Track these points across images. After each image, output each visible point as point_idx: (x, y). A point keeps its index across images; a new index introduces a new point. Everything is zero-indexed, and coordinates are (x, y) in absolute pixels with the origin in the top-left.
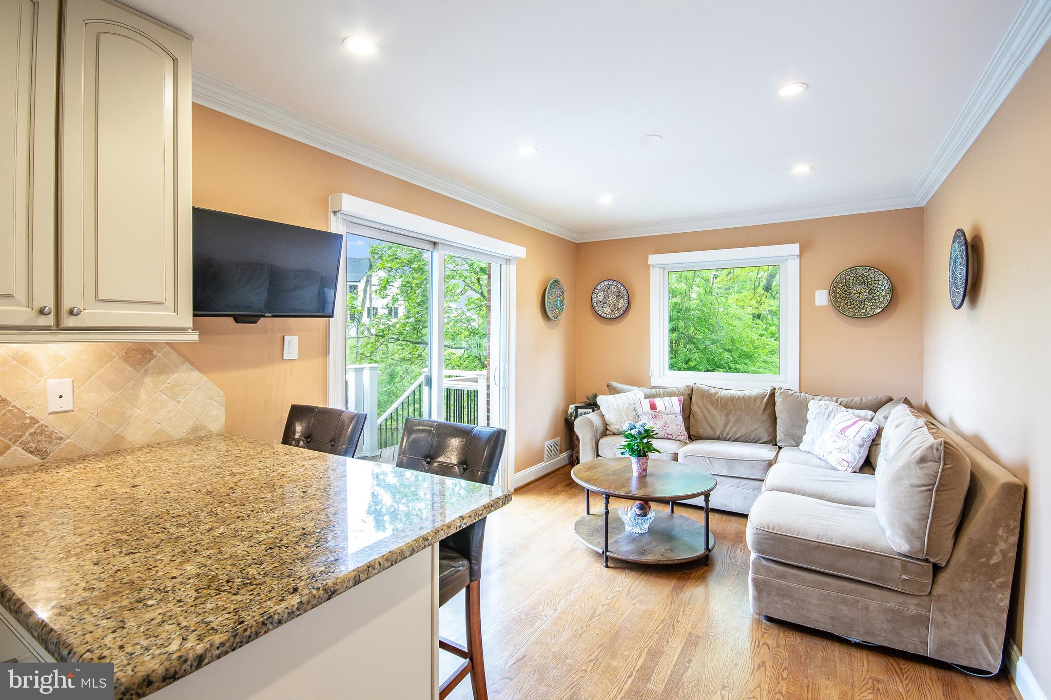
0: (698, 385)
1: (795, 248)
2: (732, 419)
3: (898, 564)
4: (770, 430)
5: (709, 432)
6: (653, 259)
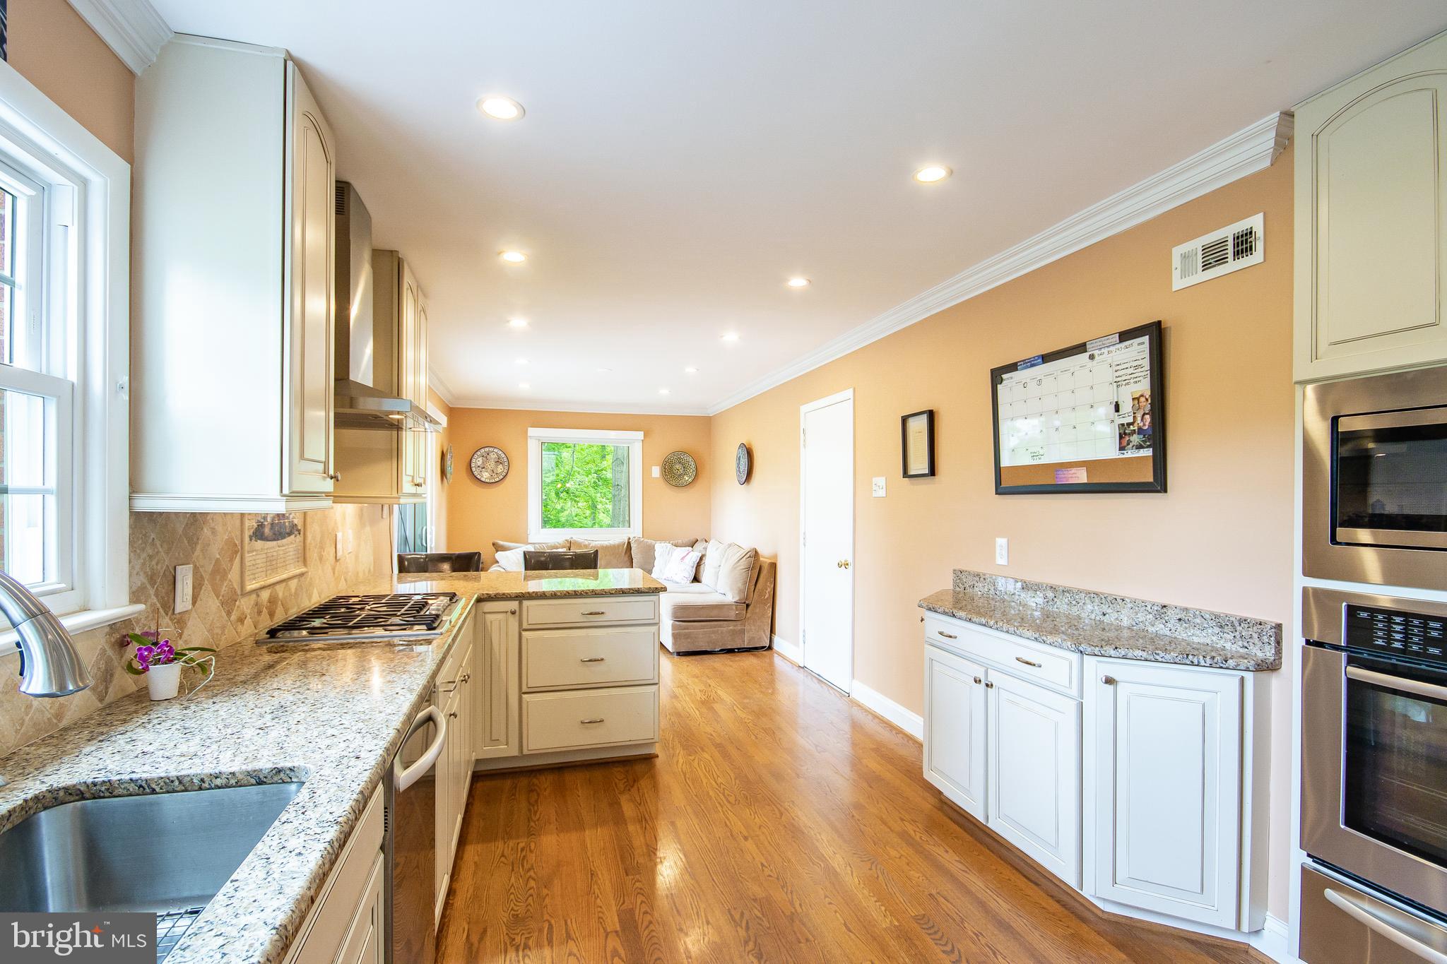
0: (574, 538)
1: (640, 435)
3: (734, 608)
6: (532, 432)
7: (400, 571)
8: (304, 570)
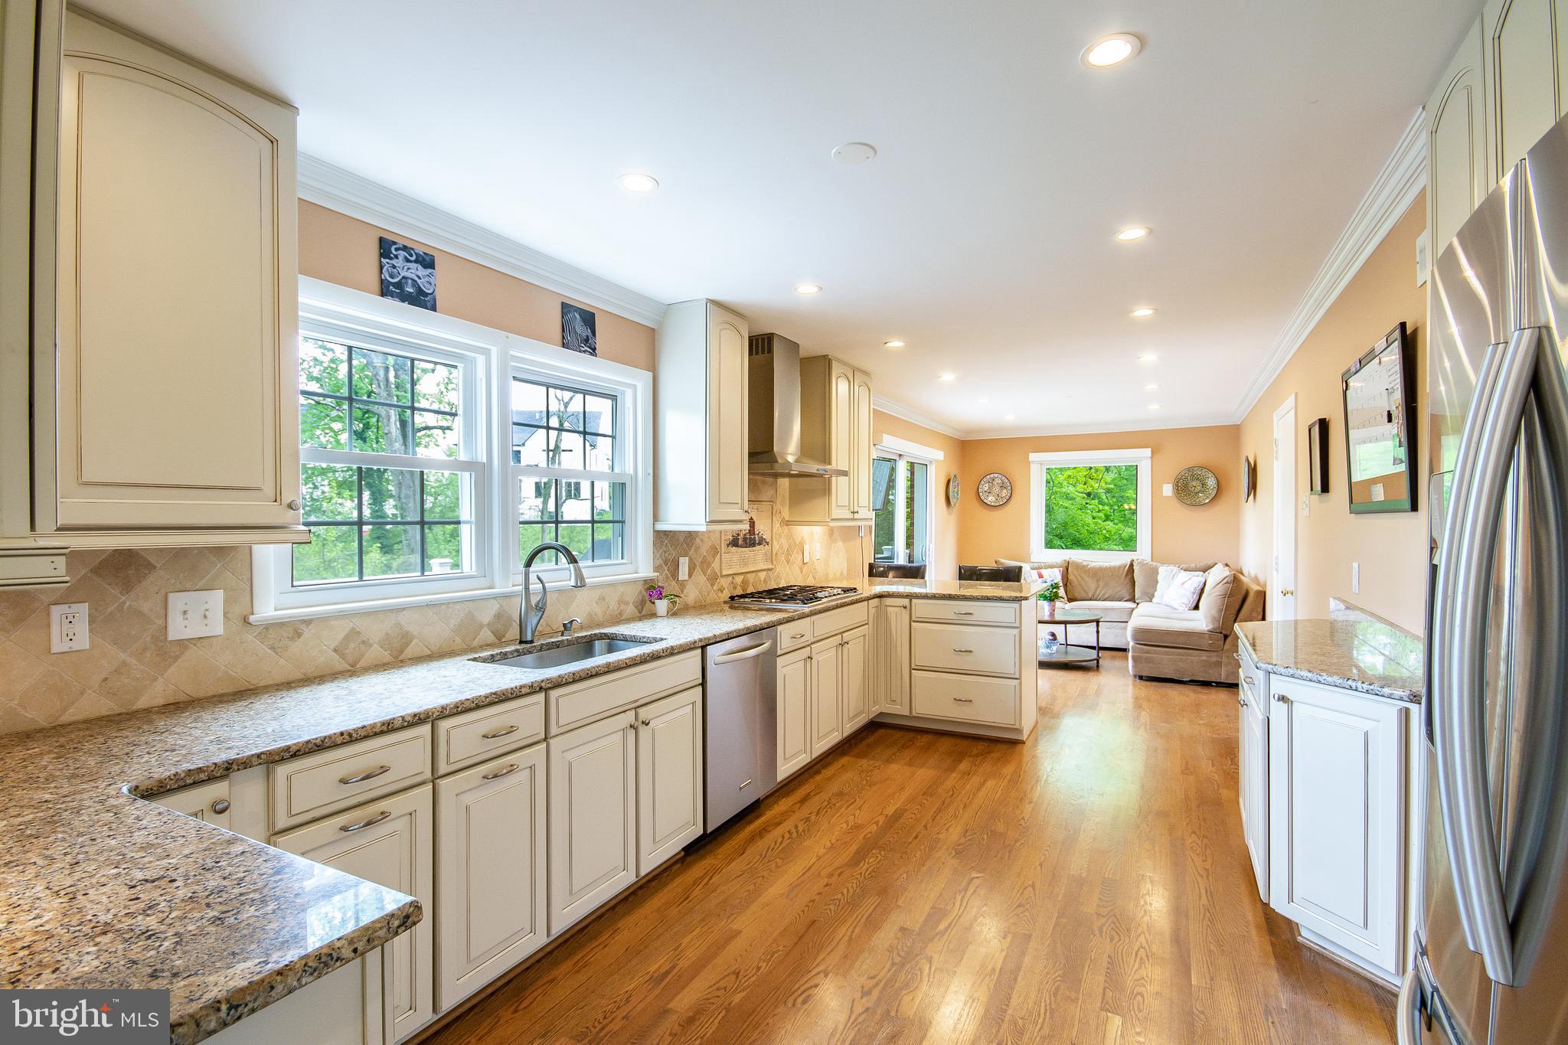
0: (1073, 560)
1: (1148, 452)
2: (1101, 584)
3: (1207, 636)
4: (1131, 590)
5: (1084, 595)
6: (1033, 456)
7: (869, 576)
8: (770, 567)
